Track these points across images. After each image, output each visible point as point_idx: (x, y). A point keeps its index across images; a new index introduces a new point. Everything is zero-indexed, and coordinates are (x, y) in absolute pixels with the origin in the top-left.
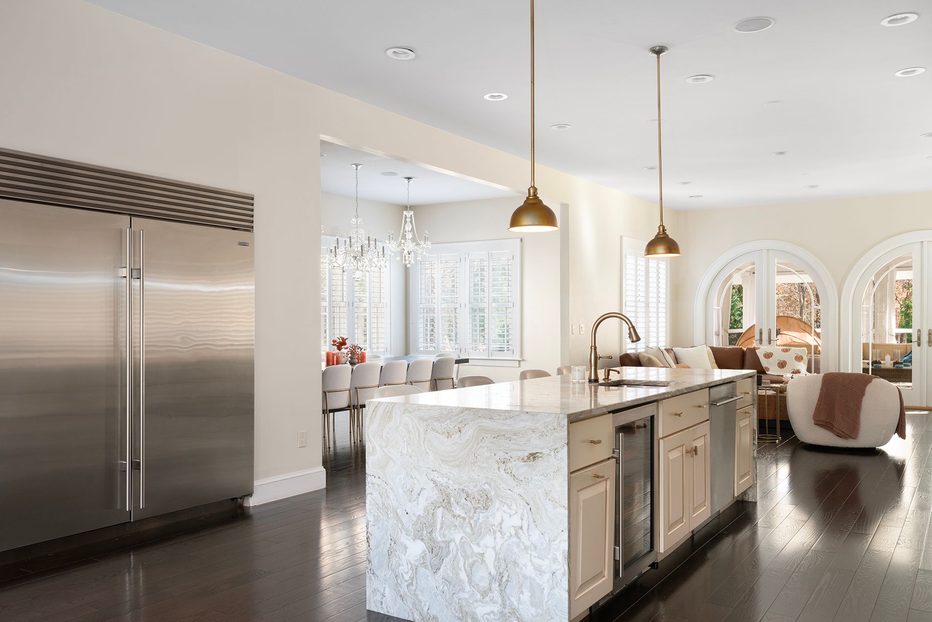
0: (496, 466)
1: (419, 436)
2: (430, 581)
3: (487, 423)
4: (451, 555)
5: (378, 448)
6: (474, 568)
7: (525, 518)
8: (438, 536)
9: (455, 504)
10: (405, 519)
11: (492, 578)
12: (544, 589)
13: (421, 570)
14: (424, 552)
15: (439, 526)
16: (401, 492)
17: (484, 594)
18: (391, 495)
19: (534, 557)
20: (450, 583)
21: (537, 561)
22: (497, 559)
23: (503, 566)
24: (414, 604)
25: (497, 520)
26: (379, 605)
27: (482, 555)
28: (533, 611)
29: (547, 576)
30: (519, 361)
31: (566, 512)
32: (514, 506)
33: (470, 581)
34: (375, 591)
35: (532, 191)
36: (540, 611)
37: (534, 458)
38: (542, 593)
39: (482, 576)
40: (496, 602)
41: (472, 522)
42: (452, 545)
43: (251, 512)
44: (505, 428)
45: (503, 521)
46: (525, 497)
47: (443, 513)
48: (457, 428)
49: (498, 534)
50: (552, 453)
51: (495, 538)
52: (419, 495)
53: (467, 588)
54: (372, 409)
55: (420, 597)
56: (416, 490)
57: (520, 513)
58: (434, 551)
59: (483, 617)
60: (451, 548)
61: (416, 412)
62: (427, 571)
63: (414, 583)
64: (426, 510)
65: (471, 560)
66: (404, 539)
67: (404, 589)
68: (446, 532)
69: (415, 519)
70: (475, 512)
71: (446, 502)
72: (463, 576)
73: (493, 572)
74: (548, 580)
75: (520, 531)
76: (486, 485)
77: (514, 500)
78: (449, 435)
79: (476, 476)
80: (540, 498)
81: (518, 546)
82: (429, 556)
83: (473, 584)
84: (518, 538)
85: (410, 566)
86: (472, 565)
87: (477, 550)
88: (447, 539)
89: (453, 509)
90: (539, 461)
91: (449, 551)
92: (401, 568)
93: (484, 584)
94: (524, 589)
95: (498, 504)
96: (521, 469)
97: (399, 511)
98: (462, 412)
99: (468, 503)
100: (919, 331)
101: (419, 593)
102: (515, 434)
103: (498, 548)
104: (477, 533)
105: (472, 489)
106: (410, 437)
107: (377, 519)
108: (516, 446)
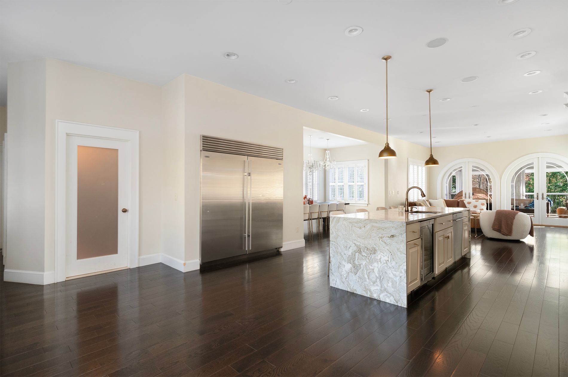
0: (379, 239)
1: (349, 228)
2: (353, 278)
3: (375, 224)
4: (361, 269)
5: (334, 232)
6: (370, 274)
7: (390, 257)
8: (356, 262)
10: (344, 256)
11: (377, 277)
12: (397, 282)
13: (350, 274)
14: (351, 267)
15: (357, 259)
16: (343, 247)
17: (374, 283)
18: (339, 248)
19: (393, 271)
20: (361, 278)
21: (395, 272)
22: (379, 271)
23: (381, 274)
24: (348, 285)
25: (378, 258)
26: (335, 285)
27: (373, 269)
28: (393, 289)
29: (398, 278)
30: (368, 204)
31: (406, 256)
32: (385, 253)
33: (369, 278)
34: (333, 280)
35: (387, 144)
36: (395, 290)
37: (393, 237)
38: (396, 283)
39: (373, 277)
40: (379, 286)
41: (369, 258)
42: (362, 266)
43: (282, 253)
44: (382, 226)
45: (381, 258)
46: (389, 250)
47: (358, 254)
48: (363, 226)
49: (379, 262)
50: (400, 235)
51: (378, 264)
52: (349, 248)
53: (368, 280)
54: (332, 219)
55: (350, 283)
56: (348, 247)
57: (387, 255)
58: (355, 267)
59: (373, 291)
60: (361, 267)
61: (348, 220)
62: (352, 274)
63: (348, 278)
64: (352, 253)
65: (369, 271)
66: (343, 263)
67: (344, 280)
68: (360, 261)
69: (348, 256)
70: (370, 255)
71: (359, 251)
72: (366, 276)
73: (377, 275)
74: (399, 279)
75: (387, 262)
76: (375, 246)
77: (385, 251)
78: (360, 228)
79: (371, 243)
80: (395, 251)
81: (387, 267)
82: (353, 269)
83: (370, 279)
84: (387, 264)
85: (346, 272)
86: (369, 273)
87: (371, 267)
88: (360, 263)
89: (362, 253)
90: (395, 238)
91: (361, 268)
92: (343, 272)
93: (374, 279)
94: (389, 282)
95: (379, 252)
96: (388, 241)
97: (342, 254)
98: (365, 220)
99: (368, 251)
101: (349, 281)
102: (385, 228)
103: (379, 268)
104: (371, 262)
105: (369, 247)
106: (346, 229)
107: (334, 256)
108: (386, 233)
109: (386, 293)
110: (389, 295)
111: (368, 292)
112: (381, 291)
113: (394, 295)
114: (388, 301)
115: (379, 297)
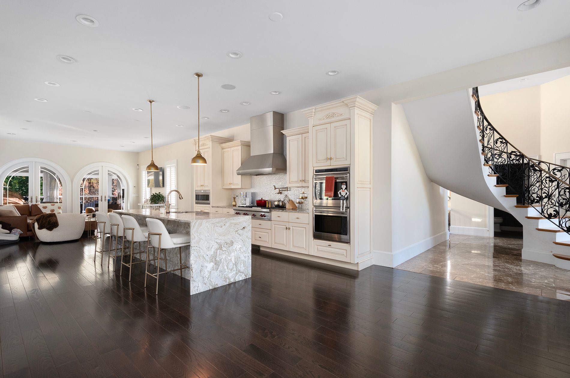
0: (235, 233)
1: (212, 229)
2: (216, 273)
4: (222, 263)
5: (196, 236)
6: (229, 264)
7: (242, 245)
8: (218, 259)
9: (223, 247)
10: (207, 258)
11: (234, 264)
13: (212, 272)
14: (213, 266)
15: (218, 255)
16: (205, 249)
17: (231, 270)
18: (201, 251)
20: (221, 271)
21: (244, 255)
22: (235, 258)
23: (236, 260)
24: (210, 284)
25: (235, 247)
26: (196, 291)
27: (231, 259)
29: (247, 258)
31: (251, 240)
32: (239, 243)
33: (227, 268)
34: (195, 287)
35: (199, 152)
36: (245, 268)
37: (244, 228)
38: (246, 263)
39: (231, 265)
40: (235, 271)
41: (228, 251)
44: (237, 222)
46: (242, 239)
47: (219, 251)
48: (224, 224)
49: (235, 252)
50: (248, 226)
52: (211, 248)
53: (227, 270)
55: (212, 281)
56: (210, 247)
58: (217, 264)
59: (231, 277)
60: (222, 261)
61: (210, 222)
62: (214, 271)
63: (210, 277)
64: (214, 252)
65: (228, 262)
66: (206, 264)
67: (206, 281)
69: (210, 256)
70: (229, 248)
71: (220, 248)
72: (226, 267)
73: (234, 262)
75: (241, 249)
76: (232, 239)
77: (239, 241)
78: (221, 227)
79: (229, 237)
80: (245, 238)
81: (240, 253)
82: (215, 266)
85: (208, 272)
87: (229, 258)
88: (221, 258)
92: (205, 274)
93: (231, 267)
94: (242, 264)
95: (235, 243)
96: (241, 232)
97: (204, 256)
99: (227, 245)
100: (102, 196)
101: (211, 279)
102: (240, 223)
103: (235, 256)
104: (229, 254)
105: (228, 241)
106: (209, 230)
107: (196, 261)
108: (240, 226)
109: (240, 273)
110: (241, 274)
111: (227, 280)
112: (237, 274)
113: (244, 272)
114: (241, 279)
115: (235, 279)
